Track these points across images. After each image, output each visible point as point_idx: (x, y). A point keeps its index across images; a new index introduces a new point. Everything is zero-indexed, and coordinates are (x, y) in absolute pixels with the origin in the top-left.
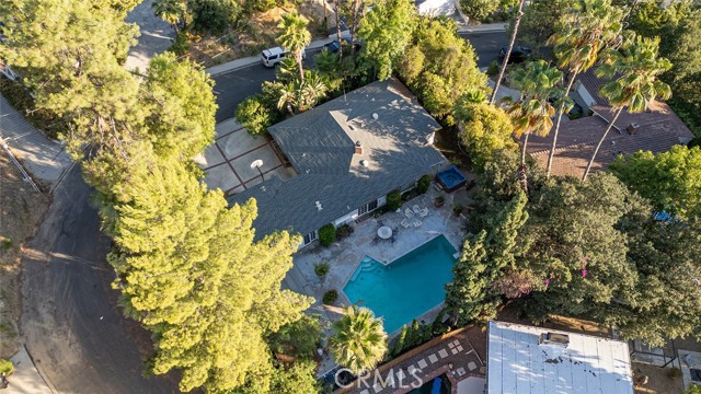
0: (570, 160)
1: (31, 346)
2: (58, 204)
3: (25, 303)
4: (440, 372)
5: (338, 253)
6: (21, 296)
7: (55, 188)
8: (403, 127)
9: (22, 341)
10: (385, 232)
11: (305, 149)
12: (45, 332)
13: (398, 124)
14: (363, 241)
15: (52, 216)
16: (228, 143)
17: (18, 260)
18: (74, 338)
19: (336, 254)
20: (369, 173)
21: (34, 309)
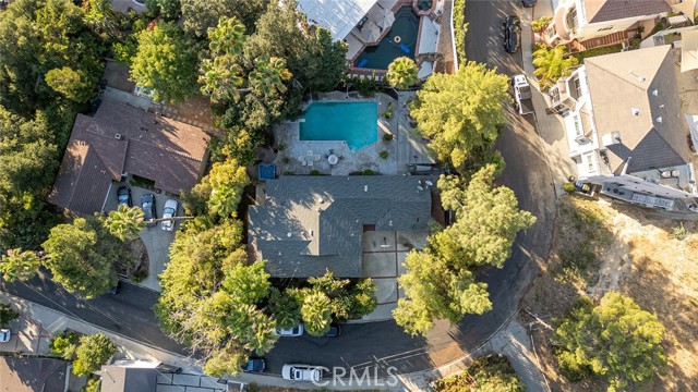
0: (179, 144)
1: (553, 196)
2: (517, 296)
3: (551, 227)
4: (356, 69)
5: (366, 165)
6: (552, 233)
7: (515, 313)
8: (276, 219)
9: (557, 201)
10: (333, 160)
11: (350, 238)
12: (545, 201)
13: (278, 223)
14: (347, 164)
15: (522, 288)
16: (389, 295)
17: (550, 261)
18: (530, 187)
19: (369, 165)
20: (322, 194)
21: (547, 219)
